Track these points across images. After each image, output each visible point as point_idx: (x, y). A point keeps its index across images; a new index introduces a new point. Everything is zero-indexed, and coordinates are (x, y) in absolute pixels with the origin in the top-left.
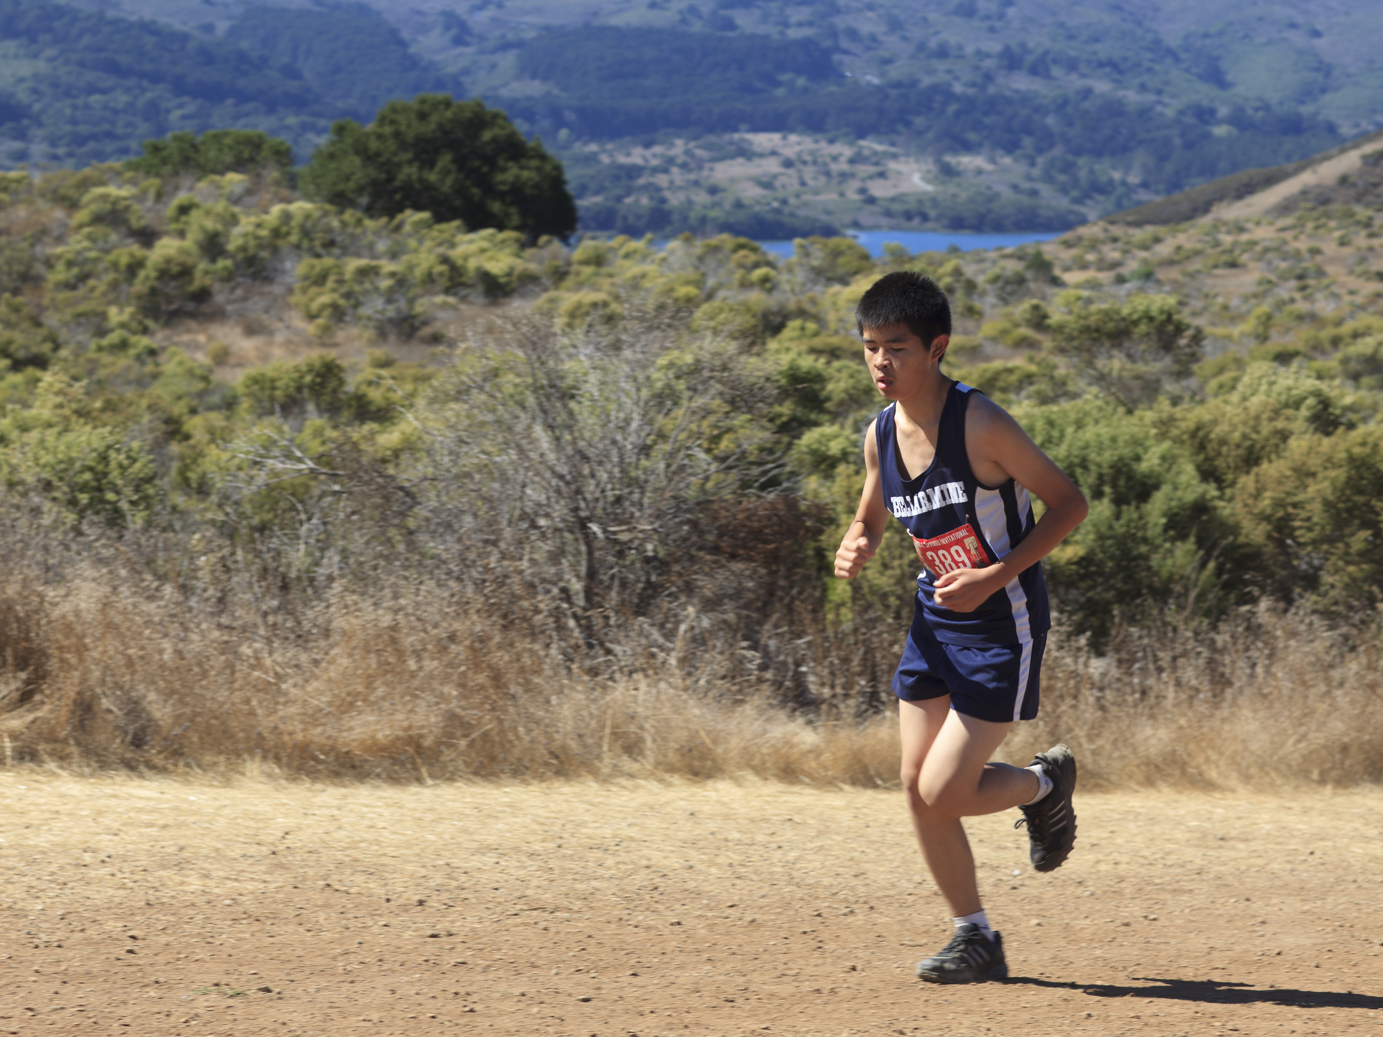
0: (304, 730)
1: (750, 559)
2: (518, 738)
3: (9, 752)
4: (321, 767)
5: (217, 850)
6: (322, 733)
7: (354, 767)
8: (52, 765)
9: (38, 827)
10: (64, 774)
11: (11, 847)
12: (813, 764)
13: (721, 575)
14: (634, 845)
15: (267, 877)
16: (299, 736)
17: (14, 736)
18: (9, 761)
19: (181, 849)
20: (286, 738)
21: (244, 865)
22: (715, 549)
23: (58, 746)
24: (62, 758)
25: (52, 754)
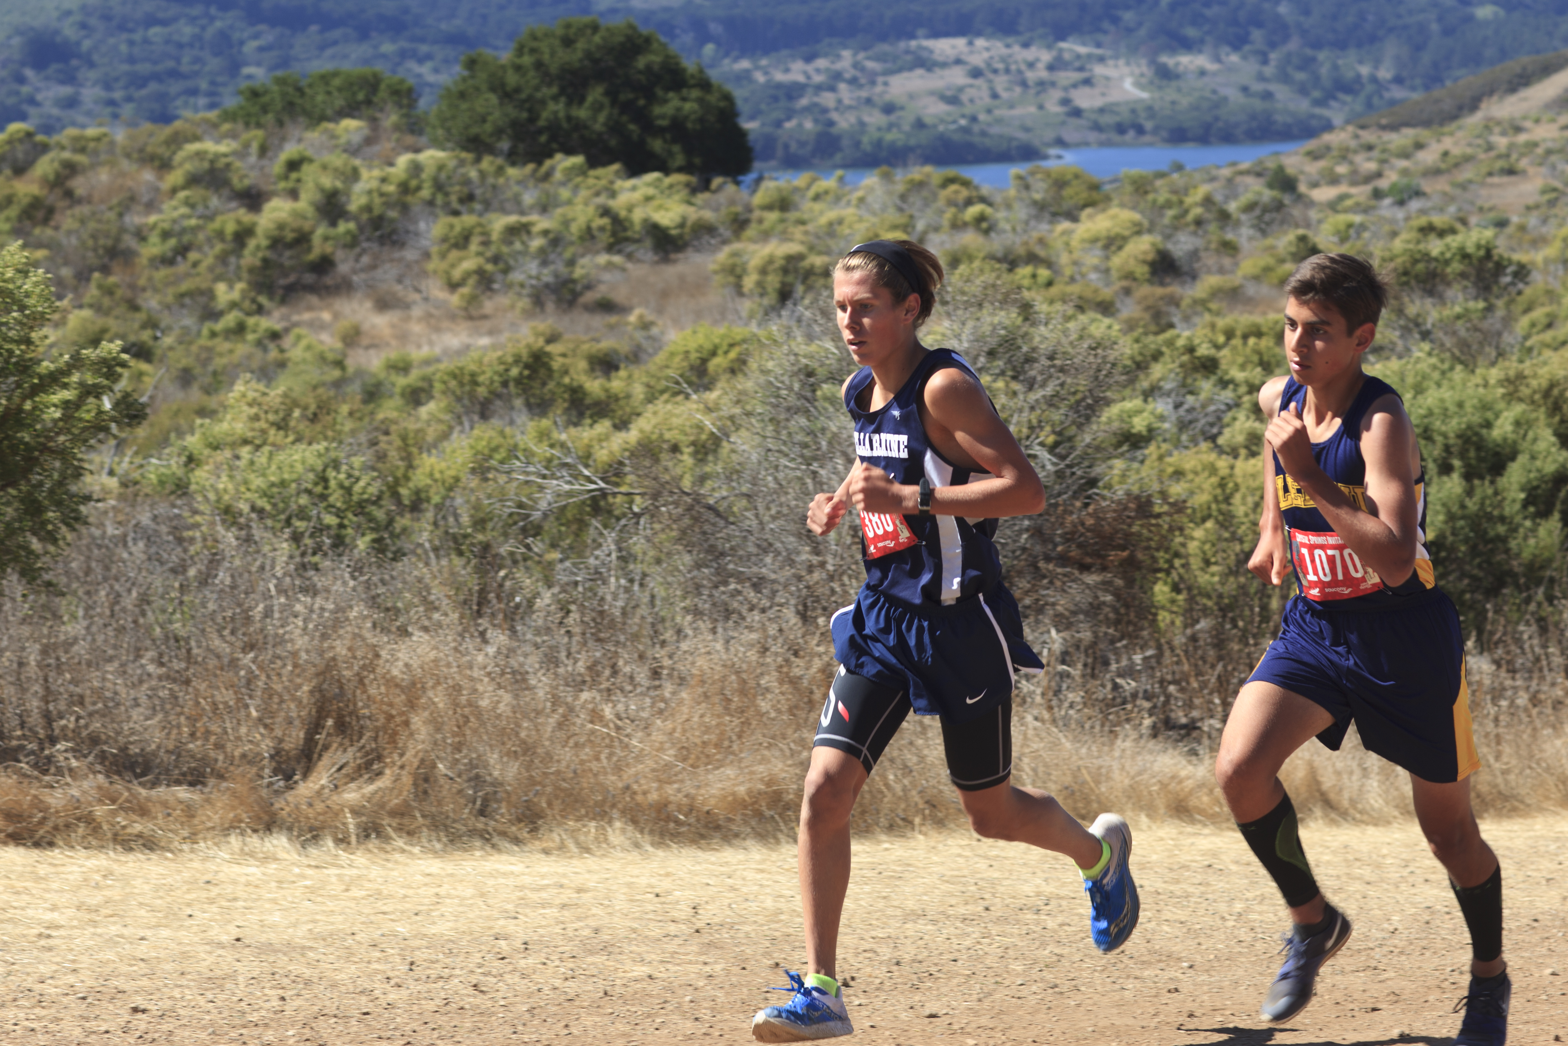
0: (659, 789)
1: (1104, 569)
2: (887, 785)
3: (352, 828)
4: (683, 829)
5: (634, 930)
6: (679, 790)
7: (718, 828)
8: (400, 843)
9: (428, 913)
10: (416, 850)
11: (415, 937)
12: (1205, 799)
13: (1074, 589)
14: (1064, 903)
15: (703, 958)
16: (654, 796)
17: (355, 812)
18: (353, 839)
19: (597, 931)
20: (639, 798)
21: (671, 947)
22: (1063, 560)
23: (406, 821)
24: (410, 833)
25: (399, 829)
